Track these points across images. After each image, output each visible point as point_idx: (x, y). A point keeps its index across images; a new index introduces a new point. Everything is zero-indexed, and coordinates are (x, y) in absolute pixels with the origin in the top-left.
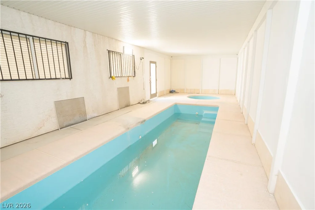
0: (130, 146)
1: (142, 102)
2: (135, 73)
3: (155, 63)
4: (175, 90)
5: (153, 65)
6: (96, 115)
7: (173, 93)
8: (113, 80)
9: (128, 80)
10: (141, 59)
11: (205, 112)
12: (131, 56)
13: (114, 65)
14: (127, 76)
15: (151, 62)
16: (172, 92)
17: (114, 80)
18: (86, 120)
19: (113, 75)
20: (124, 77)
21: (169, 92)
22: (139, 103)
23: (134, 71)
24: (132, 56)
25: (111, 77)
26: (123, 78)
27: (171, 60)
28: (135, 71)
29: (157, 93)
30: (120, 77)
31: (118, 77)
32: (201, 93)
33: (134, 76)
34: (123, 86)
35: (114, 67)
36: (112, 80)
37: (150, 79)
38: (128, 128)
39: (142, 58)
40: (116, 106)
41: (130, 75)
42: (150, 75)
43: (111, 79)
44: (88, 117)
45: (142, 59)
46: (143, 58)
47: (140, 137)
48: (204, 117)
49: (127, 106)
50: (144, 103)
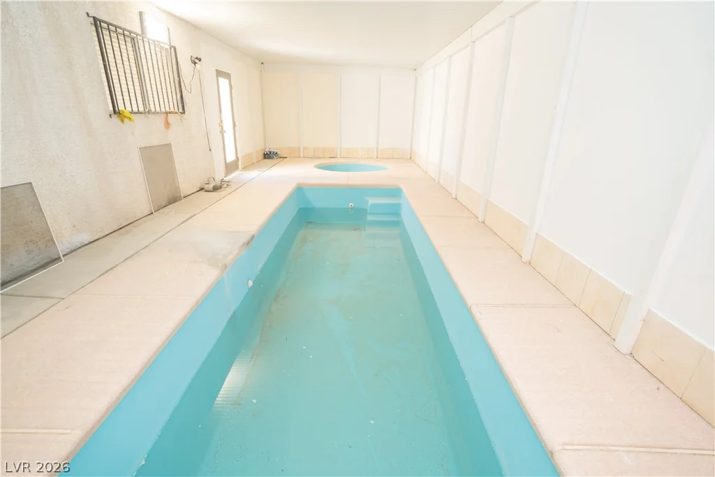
0: (234, 313)
1: (211, 186)
2: (182, 103)
3: (227, 76)
4: (276, 151)
5: (224, 82)
6: (86, 238)
7: (272, 158)
8: (122, 121)
9: (167, 124)
10: (195, 63)
11: (371, 201)
12: (167, 49)
13: (121, 74)
14: (163, 110)
15: (220, 73)
16: (268, 156)
17: (126, 120)
18: (58, 259)
19: (121, 107)
20: (155, 113)
21: (262, 156)
22: (202, 189)
23: (179, 96)
24: (168, 47)
25: (116, 112)
26: (151, 116)
27: (261, 71)
28: (182, 97)
29: (238, 159)
30: (145, 113)
31: (139, 112)
32: (339, 156)
33: (181, 110)
34: (155, 141)
35: (123, 82)
36: (122, 124)
37: (222, 121)
38: (225, 267)
39: (197, 58)
40: (142, 204)
41: (172, 110)
42: (221, 112)
43: (115, 119)
44: (61, 248)
45: (197, 61)
46: (200, 60)
47: (251, 283)
48: (370, 214)
49: (174, 200)
50: (216, 189)
